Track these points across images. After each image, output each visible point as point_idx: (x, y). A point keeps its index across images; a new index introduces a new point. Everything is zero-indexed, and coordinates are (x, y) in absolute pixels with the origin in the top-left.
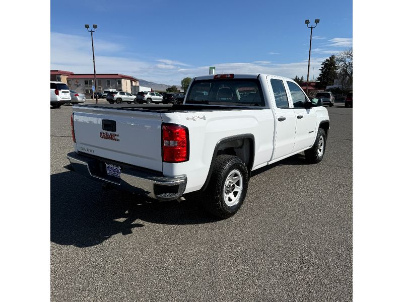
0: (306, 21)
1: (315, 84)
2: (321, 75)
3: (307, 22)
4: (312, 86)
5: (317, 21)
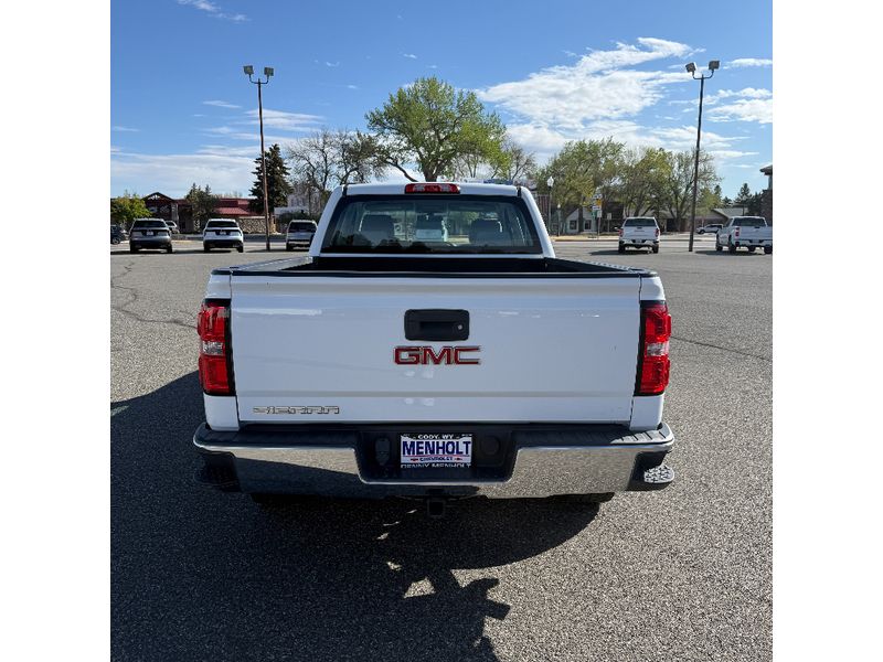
0: (245, 68)
1: (247, 203)
2: (257, 184)
3: (249, 70)
4: (242, 207)
5: (268, 72)
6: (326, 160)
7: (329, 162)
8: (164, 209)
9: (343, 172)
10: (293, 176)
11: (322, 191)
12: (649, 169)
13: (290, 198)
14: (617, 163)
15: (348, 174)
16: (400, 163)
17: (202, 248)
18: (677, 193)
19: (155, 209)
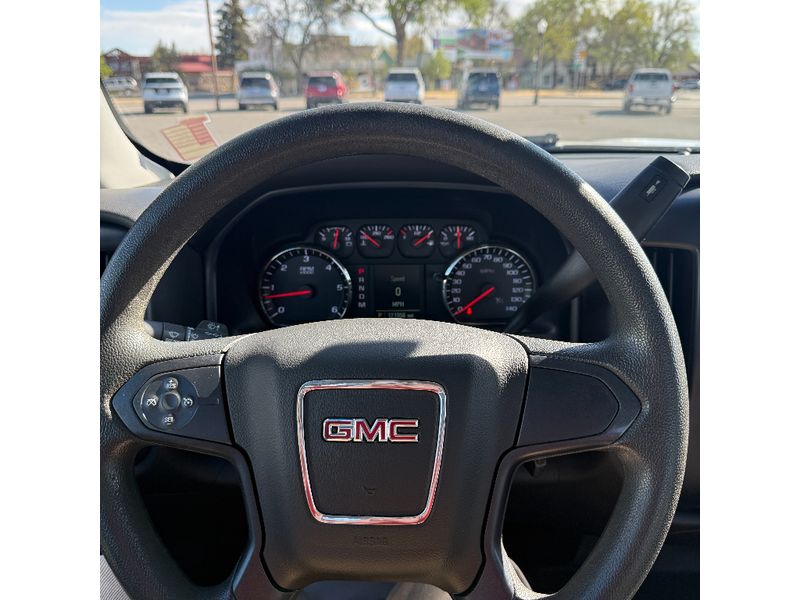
2: (219, 38)
4: (203, 63)
6: (286, 6)
7: (290, 9)
8: (124, 66)
9: (305, 20)
10: (254, 28)
11: (284, 43)
12: (628, 18)
13: (251, 51)
14: (594, 13)
15: (310, 23)
16: (366, 9)
17: (141, 109)
18: (654, 46)
19: (116, 66)
